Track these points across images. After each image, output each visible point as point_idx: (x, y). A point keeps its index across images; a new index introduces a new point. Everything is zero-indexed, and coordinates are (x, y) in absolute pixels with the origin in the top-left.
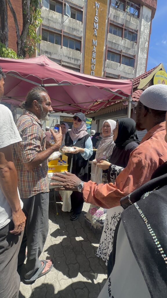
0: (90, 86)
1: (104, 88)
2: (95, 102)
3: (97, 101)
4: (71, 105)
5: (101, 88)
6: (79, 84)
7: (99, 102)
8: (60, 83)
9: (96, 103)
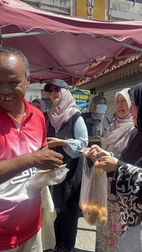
0: (79, 34)
1: (103, 36)
2: (92, 62)
3: (95, 61)
4: (52, 69)
5: (99, 36)
6: (60, 31)
7: (99, 63)
8: (28, 31)
9: (94, 65)
